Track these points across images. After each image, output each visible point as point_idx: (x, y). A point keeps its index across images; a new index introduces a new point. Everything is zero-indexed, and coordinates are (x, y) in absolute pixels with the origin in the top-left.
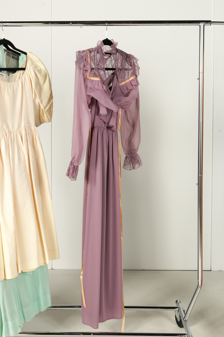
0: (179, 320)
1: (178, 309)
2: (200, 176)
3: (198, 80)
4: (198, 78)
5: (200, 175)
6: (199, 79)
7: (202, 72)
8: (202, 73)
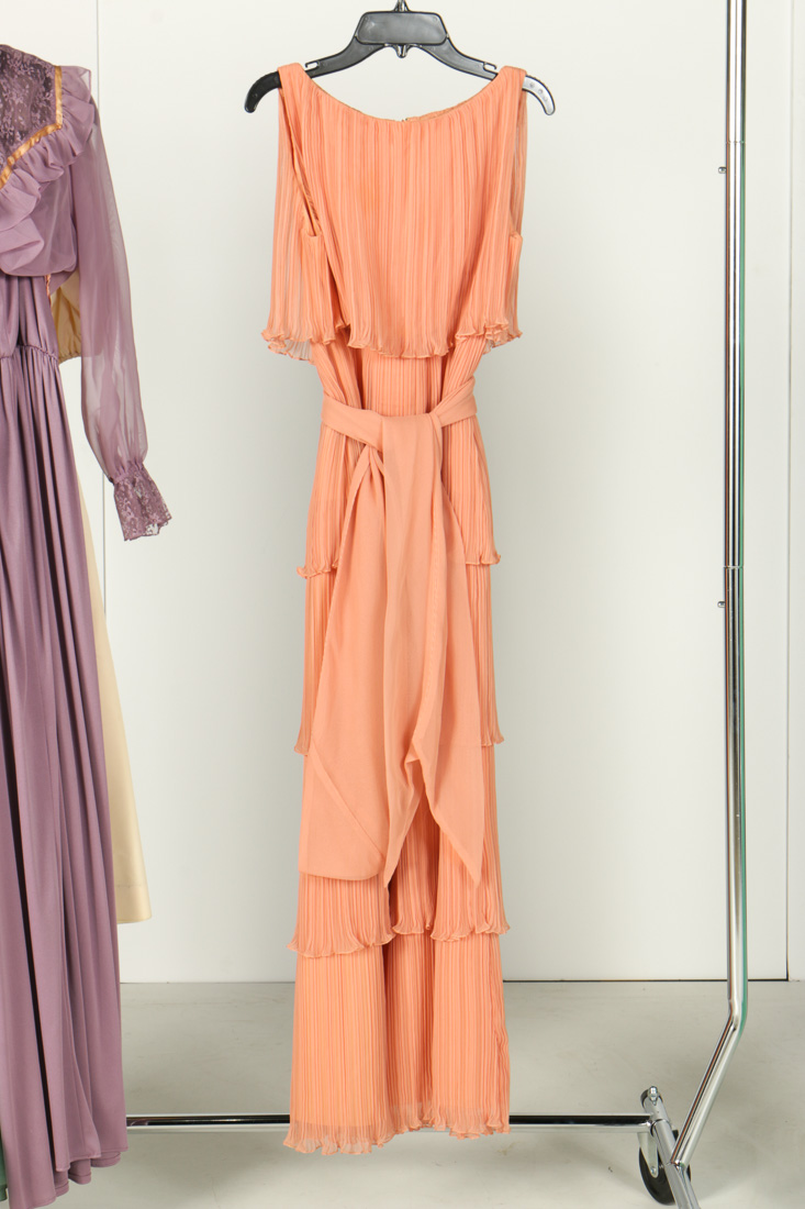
0: (654, 1172)
1: (649, 1124)
2: (733, 571)
3: (723, 176)
4: (724, 165)
5: (734, 564)
6: (726, 169)
7: (738, 139)
8: (738, 145)
